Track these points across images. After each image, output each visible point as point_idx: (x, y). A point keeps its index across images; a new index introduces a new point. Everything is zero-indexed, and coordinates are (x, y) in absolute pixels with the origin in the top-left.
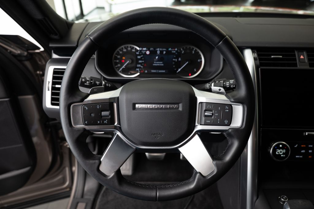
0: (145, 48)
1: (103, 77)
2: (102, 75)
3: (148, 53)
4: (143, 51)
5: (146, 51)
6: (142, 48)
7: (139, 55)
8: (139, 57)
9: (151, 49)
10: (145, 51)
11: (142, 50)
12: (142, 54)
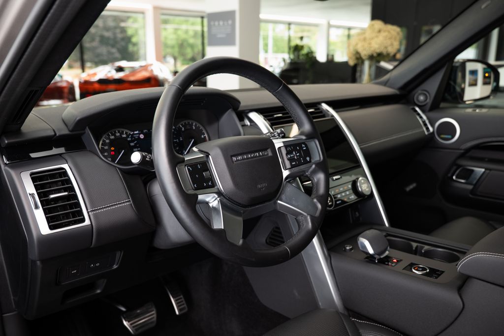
0: (136, 131)
1: (118, 168)
2: (116, 167)
3: (142, 136)
4: (135, 136)
5: (140, 134)
6: (134, 131)
7: (131, 141)
8: (132, 144)
9: (145, 131)
10: (138, 135)
11: (134, 134)
12: (136, 140)
